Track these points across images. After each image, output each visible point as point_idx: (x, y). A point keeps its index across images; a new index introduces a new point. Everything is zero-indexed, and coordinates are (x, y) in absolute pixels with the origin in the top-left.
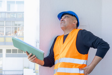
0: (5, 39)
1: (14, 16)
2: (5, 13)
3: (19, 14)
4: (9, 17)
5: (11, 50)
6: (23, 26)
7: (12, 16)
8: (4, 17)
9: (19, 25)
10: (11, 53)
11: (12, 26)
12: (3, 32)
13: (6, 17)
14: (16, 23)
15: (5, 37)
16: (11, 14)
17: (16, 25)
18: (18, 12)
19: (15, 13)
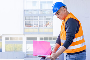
0: (39, 30)
1: (45, 13)
2: (39, 10)
3: (49, 11)
4: (42, 13)
5: (43, 38)
6: (52, 20)
7: (44, 12)
8: (38, 13)
9: (49, 19)
10: (43, 40)
11: (44, 20)
12: (38, 25)
13: (39, 13)
14: (47, 17)
15: (39, 29)
16: (43, 11)
17: (47, 19)
18: (48, 10)
19: (46, 10)
